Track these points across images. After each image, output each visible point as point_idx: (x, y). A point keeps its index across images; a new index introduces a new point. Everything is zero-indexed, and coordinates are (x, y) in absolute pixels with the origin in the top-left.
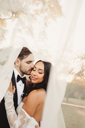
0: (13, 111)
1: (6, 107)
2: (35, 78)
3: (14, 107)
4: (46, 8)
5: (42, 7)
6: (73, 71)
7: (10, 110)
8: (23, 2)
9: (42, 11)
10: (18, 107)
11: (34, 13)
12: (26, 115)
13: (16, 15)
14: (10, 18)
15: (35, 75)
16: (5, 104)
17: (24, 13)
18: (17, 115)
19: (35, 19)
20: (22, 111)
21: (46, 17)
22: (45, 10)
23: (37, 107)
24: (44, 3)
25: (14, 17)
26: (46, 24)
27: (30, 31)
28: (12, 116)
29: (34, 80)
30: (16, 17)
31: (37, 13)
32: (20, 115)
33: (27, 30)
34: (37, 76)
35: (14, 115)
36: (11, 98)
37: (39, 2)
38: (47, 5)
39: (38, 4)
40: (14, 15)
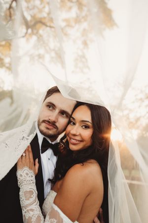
0: (36, 209)
1: (21, 200)
2: (75, 140)
3: (37, 202)
4: (84, 14)
5: (77, 13)
6: (139, 123)
7: (30, 208)
8: (44, 7)
9: (78, 20)
10: (45, 202)
11: (63, 24)
12: (62, 220)
13: (32, 31)
14: (23, 37)
15: (75, 135)
16: (20, 193)
17: (47, 26)
18: (45, 218)
19: (66, 34)
20: (54, 209)
21: (84, 30)
22: (83, 17)
23: (85, 200)
24: (80, 5)
25: (30, 34)
26: (85, 43)
27: (59, 56)
28: (34, 219)
29: (74, 144)
30: (33, 33)
31: (69, 25)
32: (50, 218)
33: (53, 54)
34: (80, 135)
35: (39, 217)
36: (31, 182)
37: (72, 4)
38: (85, 9)
39: (70, 8)
40: (30, 31)
